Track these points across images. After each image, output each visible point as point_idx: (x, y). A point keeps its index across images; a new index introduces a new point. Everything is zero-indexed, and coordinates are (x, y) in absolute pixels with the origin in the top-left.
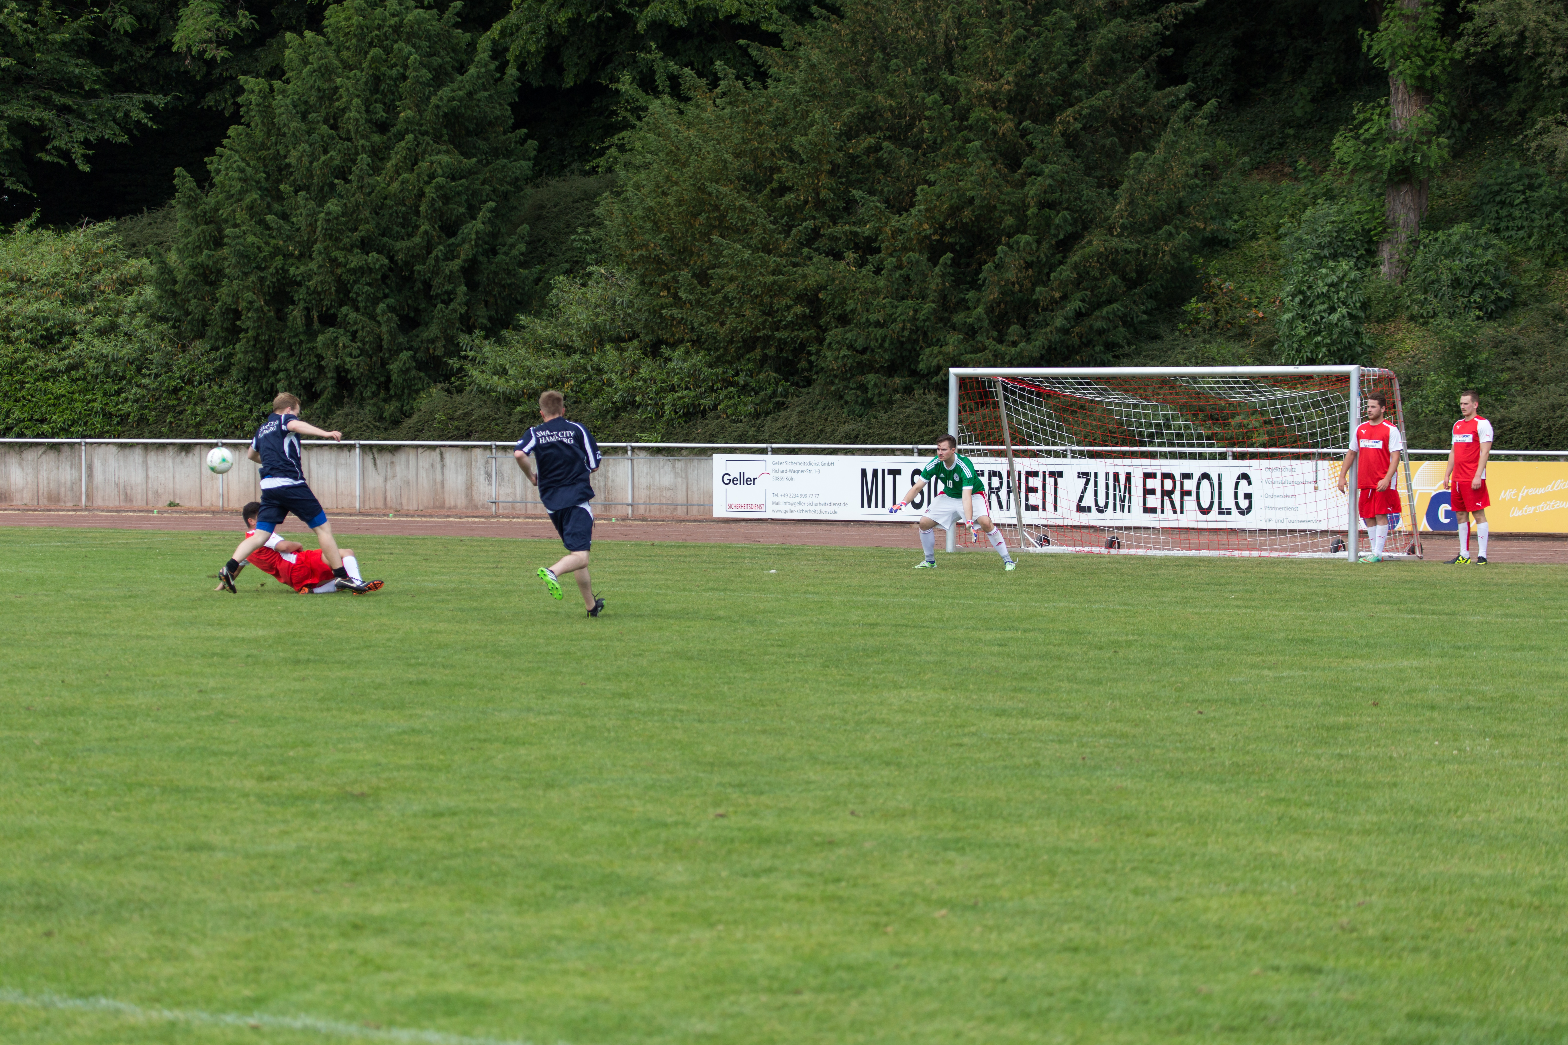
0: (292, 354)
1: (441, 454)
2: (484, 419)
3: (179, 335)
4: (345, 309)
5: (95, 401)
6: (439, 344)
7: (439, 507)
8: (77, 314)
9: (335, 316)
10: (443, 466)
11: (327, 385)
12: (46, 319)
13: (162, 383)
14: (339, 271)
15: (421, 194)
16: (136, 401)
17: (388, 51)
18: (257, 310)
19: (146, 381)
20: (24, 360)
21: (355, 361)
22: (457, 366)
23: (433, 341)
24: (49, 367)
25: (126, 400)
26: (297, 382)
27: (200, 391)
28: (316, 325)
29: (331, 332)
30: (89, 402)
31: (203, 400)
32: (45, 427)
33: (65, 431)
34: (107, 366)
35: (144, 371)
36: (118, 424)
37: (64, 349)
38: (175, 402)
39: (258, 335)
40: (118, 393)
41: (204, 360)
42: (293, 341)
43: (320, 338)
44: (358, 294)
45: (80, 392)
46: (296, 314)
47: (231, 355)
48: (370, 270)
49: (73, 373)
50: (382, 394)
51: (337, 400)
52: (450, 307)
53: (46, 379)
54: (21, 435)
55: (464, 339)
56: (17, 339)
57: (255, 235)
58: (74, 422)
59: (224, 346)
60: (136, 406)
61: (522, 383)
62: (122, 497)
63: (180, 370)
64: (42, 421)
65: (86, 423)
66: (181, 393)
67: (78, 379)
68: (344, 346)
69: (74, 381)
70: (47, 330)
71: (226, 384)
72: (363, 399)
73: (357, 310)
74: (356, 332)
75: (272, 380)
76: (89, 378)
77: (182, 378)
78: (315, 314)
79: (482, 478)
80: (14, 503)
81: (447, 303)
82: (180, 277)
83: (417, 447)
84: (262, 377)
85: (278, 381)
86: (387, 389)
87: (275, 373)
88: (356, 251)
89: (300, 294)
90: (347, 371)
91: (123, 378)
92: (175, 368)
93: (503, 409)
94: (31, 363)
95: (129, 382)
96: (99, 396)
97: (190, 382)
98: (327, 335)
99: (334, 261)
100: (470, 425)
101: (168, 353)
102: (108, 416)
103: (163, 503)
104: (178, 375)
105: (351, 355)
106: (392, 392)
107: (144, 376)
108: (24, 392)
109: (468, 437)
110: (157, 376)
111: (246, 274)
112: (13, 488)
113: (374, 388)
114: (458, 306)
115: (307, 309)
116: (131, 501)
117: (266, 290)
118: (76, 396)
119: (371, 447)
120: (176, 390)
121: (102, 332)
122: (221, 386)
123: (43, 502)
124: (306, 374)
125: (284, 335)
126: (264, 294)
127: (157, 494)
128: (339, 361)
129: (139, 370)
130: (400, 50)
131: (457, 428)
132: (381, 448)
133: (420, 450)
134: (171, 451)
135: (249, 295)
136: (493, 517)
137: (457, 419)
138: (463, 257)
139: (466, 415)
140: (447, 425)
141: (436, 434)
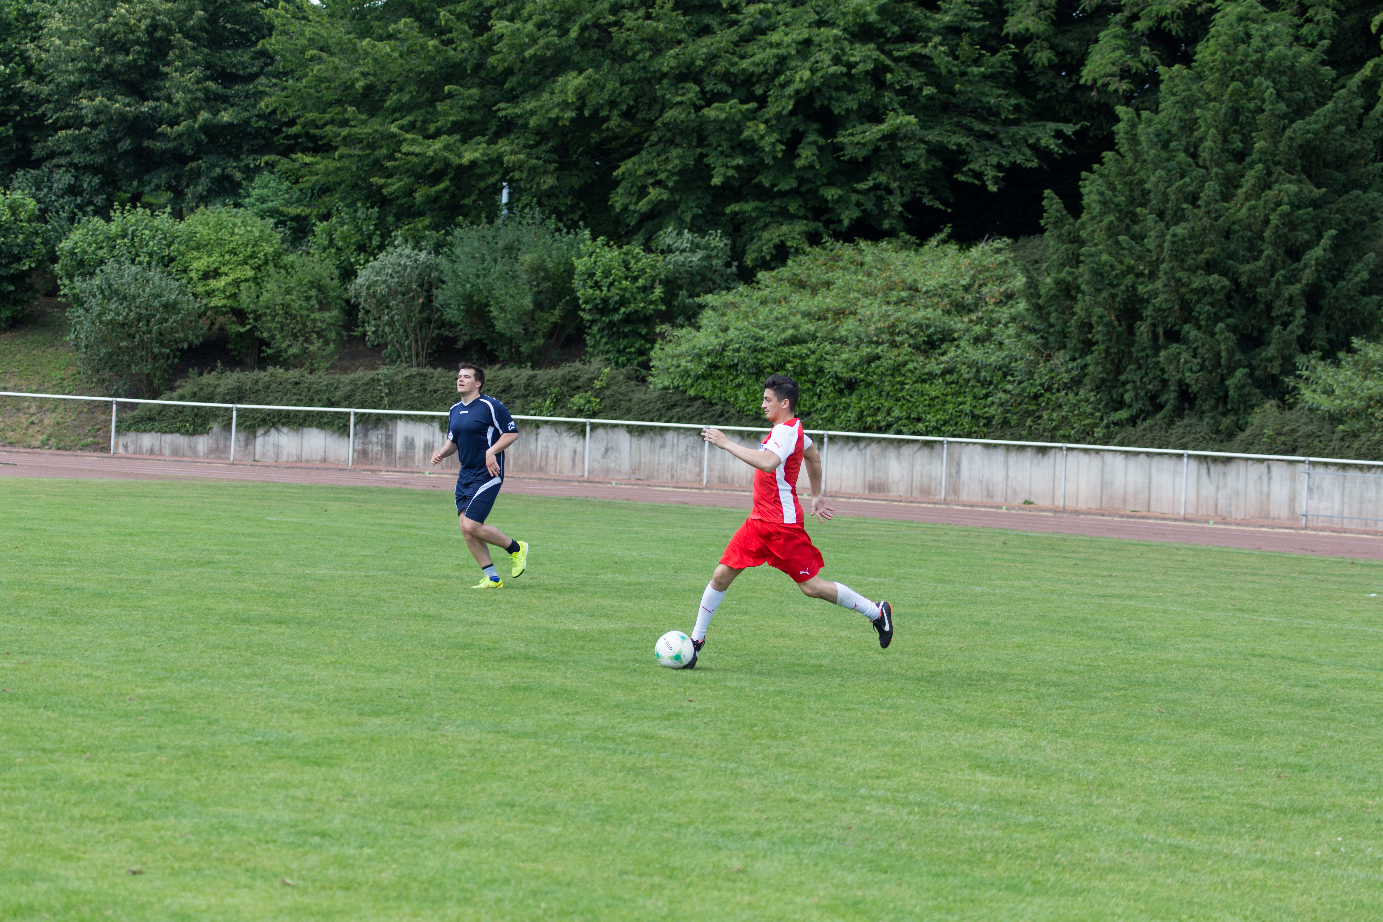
0: (1140, 368)
1: (1269, 467)
2: (1309, 436)
3: (1046, 345)
4: (1187, 327)
5: (964, 403)
6: (1277, 363)
7: (1264, 518)
8: (958, 323)
9: (1179, 332)
10: (1270, 478)
11: (1170, 397)
12: (928, 326)
13: (1024, 390)
14: (1183, 290)
15: (1267, 222)
16: (1001, 405)
17: (1248, 84)
18: (1106, 325)
19: (1009, 387)
20: (905, 364)
21: (1194, 376)
22: (1292, 384)
23: (1270, 360)
24: (926, 370)
25: (993, 403)
26: (1143, 394)
27: (1057, 398)
28: (1161, 340)
29: (1174, 348)
30: (960, 404)
31: (1060, 406)
32: (920, 426)
33: (937, 430)
34: (978, 371)
35: (1009, 378)
36: (985, 425)
37: (943, 354)
38: (1034, 408)
39: (1108, 347)
40: (986, 397)
41: (1063, 369)
42: (1140, 355)
43: (1163, 353)
44: (1200, 313)
45: (953, 394)
46: (1143, 329)
47: (1086, 366)
48: (1213, 291)
49: (948, 376)
50: (1221, 408)
51: (1179, 412)
52: (1289, 329)
53: (924, 381)
54: (899, 432)
55: (1300, 359)
56: (902, 343)
57: (1110, 254)
58: (945, 423)
59: (1081, 357)
60: (1000, 410)
61: (1346, 403)
62: (985, 493)
63: (1041, 378)
64: (919, 420)
65: (956, 424)
66: (1041, 399)
67: (952, 383)
68: (1186, 362)
69: (948, 384)
70: (929, 336)
71: (1082, 392)
72: (1203, 412)
73: (1199, 328)
74: (1197, 348)
75: (1121, 391)
76: (961, 382)
77: (1042, 385)
78: (1160, 330)
79: (1305, 492)
80: (891, 494)
81: (1285, 325)
82: (1043, 291)
83: (1247, 459)
84: (1114, 387)
85: (1126, 391)
86: (1225, 403)
87: (1124, 384)
88: (1200, 272)
89: (1148, 312)
90: (1188, 386)
91: (991, 383)
92: (1036, 376)
93: (1327, 427)
94: (911, 366)
95: (996, 387)
96: (969, 399)
97: (1049, 389)
98: (1170, 351)
99: (1179, 280)
100: (1295, 441)
101: (1031, 362)
102: (975, 417)
103: (1019, 501)
104: (1038, 382)
105: (1191, 370)
106: (1229, 407)
107: (1009, 382)
108: (904, 393)
109: (1293, 451)
110: (1020, 382)
111: (1099, 291)
112: (890, 480)
113: (1212, 402)
114: (1296, 328)
115: (1154, 325)
116: (992, 497)
117: (1117, 305)
118: (949, 398)
119: (1206, 457)
120: (1036, 397)
121: (977, 340)
122: (1077, 394)
123: (916, 494)
124: (1150, 387)
125: (1133, 349)
126: (1115, 310)
127: (1015, 492)
128: (1180, 376)
129: (1005, 375)
130: (1260, 84)
131: (1284, 443)
132: (1215, 459)
133: (1250, 462)
134: (1029, 453)
135: (1099, 310)
136: (1302, 529)
137: (1285, 435)
138: (1304, 281)
139: (1293, 431)
140: (1275, 440)
141: (1264, 447)
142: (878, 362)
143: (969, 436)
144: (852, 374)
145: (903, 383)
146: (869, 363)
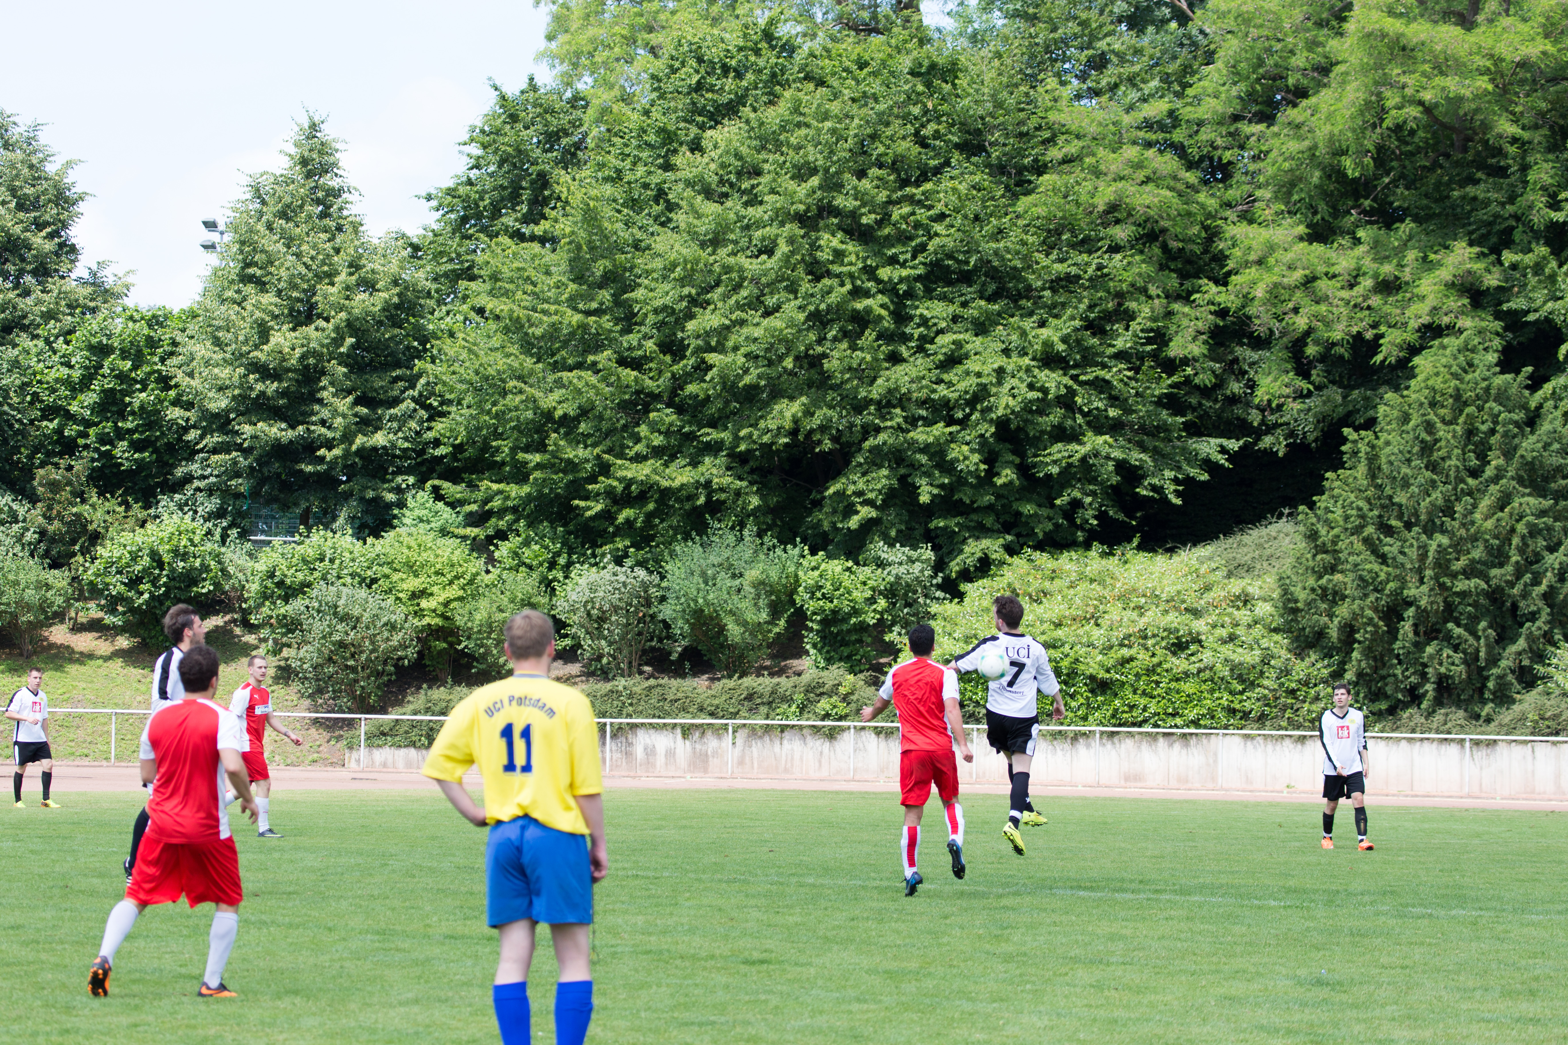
4: (1449, 626)
5: (1221, 698)
8: (1200, 625)
9: (1440, 631)
11: (1429, 689)
12: (1176, 630)
13: (1281, 685)
14: (1446, 594)
15: (1513, 530)
16: (1259, 700)
17: (1480, 409)
18: (1373, 626)
21: (1457, 669)
22: (1543, 671)
24: (1181, 670)
25: (1250, 698)
28: (1424, 639)
29: (1436, 644)
32: (1178, 721)
33: (1196, 723)
34: (1233, 669)
36: (1243, 718)
37: (1193, 655)
39: (1372, 646)
40: (1241, 693)
41: (1319, 666)
43: (1427, 649)
44: (1461, 613)
45: (1209, 691)
46: (1406, 628)
48: (1472, 594)
49: (1203, 675)
51: (1439, 702)
53: (1178, 680)
54: (1156, 726)
55: (1549, 650)
58: (1203, 717)
59: (1338, 654)
60: (1258, 704)
63: (1298, 674)
64: (1174, 715)
65: (1214, 717)
66: (1297, 693)
67: (1207, 681)
68: (1448, 657)
69: (1204, 682)
70: (1177, 639)
73: (1460, 626)
74: (1459, 644)
76: (1216, 679)
77: (1299, 681)
78: (1422, 629)
80: (1147, 782)
82: (1301, 598)
83: (1510, 741)
88: (1460, 577)
89: (1411, 613)
90: (1449, 678)
92: (1293, 673)
94: (1166, 666)
96: (1225, 694)
97: (1307, 684)
98: (1433, 648)
99: (1442, 585)
102: (1232, 712)
104: (1296, 678)
105: (1453, 664)
108: (1159, 691)
109: (1557, 734)
111: (1365, 595)
112: (1146, 771)
114: (1542, 624)
115: (1416, 625)
117: (1382, 608)
118: (1205, 694)
119: (1468, 741)
120: (1294, 691)
121: (1224, 641)
124: (1412, 679)
125: (1395, 647)
126: (1380, 612)
127: (1275, 777)
128: (1442, 669)
129: (1261, 673)
130: (1491, 409)
131: (1548, 726)
134: (1287, 741)
135: (1369, 613)
141: (1528, 731)
142: (1133, 664)
143: (1226, 727)
144: (1108, 676)
145: (1157, 683)
146: (1122, 665)
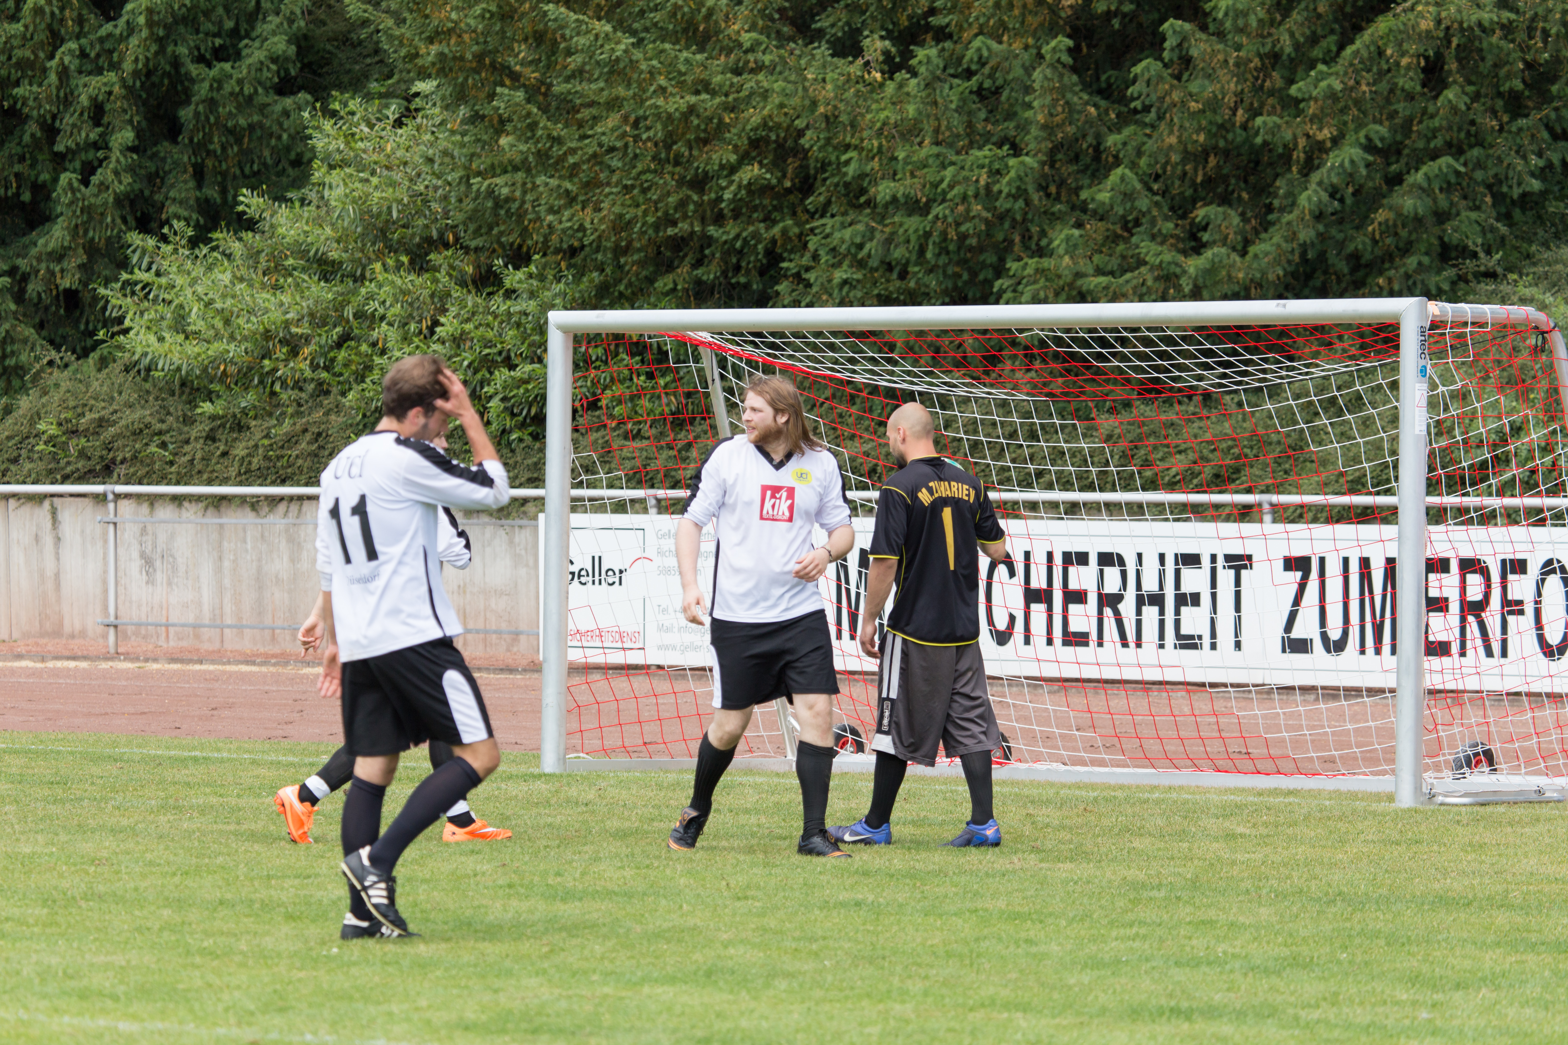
1: (54, 512)
2: (137, 434)
7: (51, 633)
10: (58, 539)
23: (59, 256)
52: (95, 179)
61: (214, 349)
81: (87, 172)
93: (177, 406)
100: (108, 447)
133: (12, 503)
136: (107, 658)
137: (86, 433)
138: (128, 66)
139: (102, 423)
140: (64, 447)
